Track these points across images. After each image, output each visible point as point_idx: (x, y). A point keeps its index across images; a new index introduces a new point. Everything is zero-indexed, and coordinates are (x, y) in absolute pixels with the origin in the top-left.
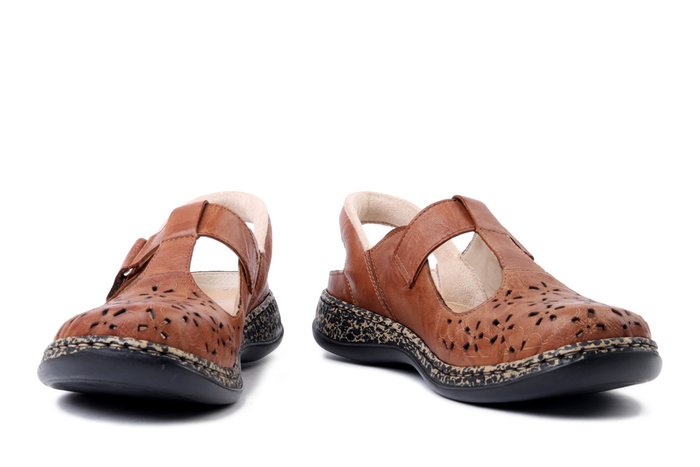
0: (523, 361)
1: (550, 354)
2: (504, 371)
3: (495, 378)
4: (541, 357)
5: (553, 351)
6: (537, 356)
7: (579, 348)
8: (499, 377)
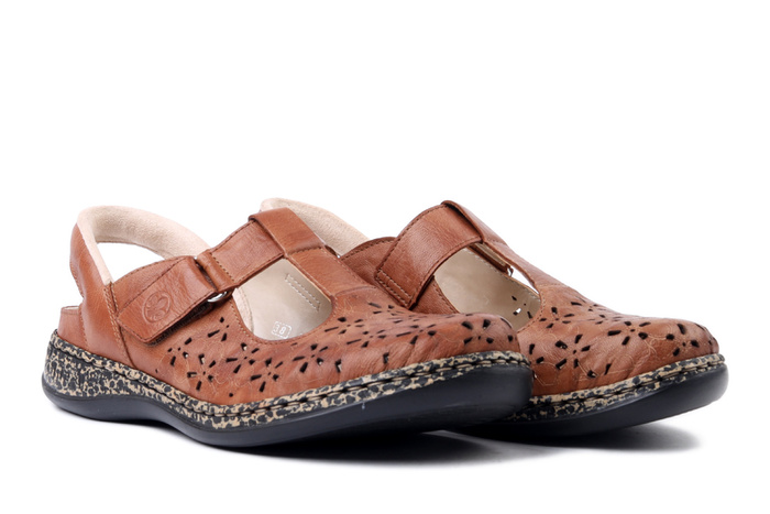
0: (611, 387)
1: (648, 376)
2: (583, 400)
3: (572, 409)
4: (636, 381)
5: (651, 374)
6: (631, 379)
7: (679, 369)
8: (577, 406)
